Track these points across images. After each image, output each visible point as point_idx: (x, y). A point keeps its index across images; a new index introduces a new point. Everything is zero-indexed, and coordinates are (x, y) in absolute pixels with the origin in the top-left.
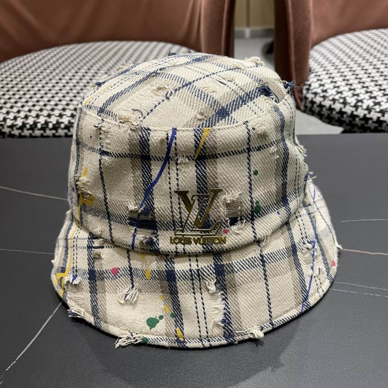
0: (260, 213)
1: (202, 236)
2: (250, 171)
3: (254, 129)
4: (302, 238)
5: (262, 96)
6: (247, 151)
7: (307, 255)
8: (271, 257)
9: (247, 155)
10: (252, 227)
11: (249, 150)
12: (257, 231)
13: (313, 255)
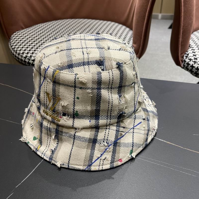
0: (78, 117)
1: (52, 115)
2: (75, 96)
3: (78, 78)
4: (104, 139)
5: (96, 65)
6: (74, 87)
7: (102, 148)
8: (79, 138)
9: (74, 89)
10: (73, 121)
11: (75, 87)
12: (75, 124)
13: (106, 150)
